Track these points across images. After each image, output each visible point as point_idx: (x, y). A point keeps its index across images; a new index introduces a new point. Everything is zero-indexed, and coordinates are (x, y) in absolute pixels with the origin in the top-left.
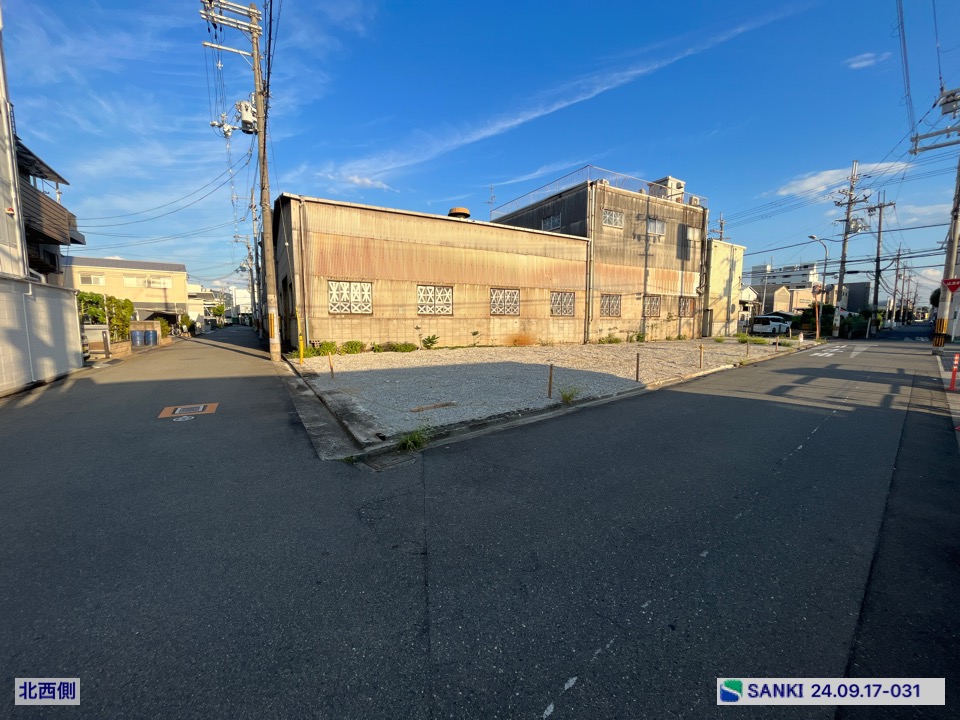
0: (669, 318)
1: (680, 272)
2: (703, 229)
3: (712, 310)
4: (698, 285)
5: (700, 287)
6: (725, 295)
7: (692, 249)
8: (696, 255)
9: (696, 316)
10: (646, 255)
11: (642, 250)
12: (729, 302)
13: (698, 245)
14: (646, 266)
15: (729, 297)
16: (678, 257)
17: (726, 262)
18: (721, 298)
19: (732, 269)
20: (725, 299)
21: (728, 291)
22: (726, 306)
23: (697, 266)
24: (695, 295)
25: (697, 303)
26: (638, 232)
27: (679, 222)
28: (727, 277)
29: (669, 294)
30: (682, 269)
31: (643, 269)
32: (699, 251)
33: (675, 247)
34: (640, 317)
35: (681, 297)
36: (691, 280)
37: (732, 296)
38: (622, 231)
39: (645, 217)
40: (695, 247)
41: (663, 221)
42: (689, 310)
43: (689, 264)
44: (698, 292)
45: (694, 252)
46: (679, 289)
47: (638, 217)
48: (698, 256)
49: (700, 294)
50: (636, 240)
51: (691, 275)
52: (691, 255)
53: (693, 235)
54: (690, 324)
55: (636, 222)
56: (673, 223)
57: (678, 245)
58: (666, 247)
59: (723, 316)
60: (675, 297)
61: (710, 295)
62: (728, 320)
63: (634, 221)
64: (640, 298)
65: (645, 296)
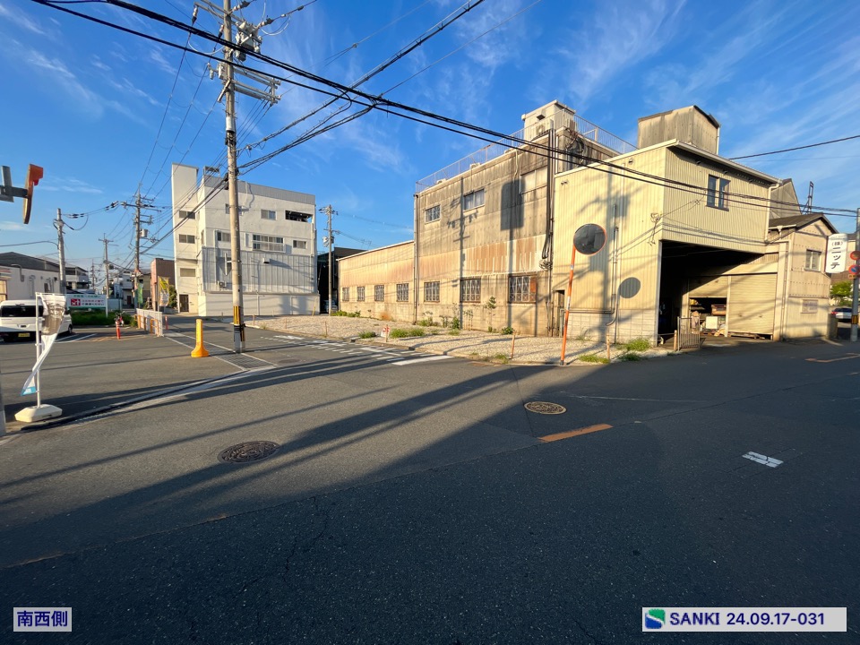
0: (493, 304)
4: (544, 253)
5: (548, 256)
10: (462, 239)
11: (458, 235)
14: (462, 248)
16: (503, 228)
19: (615, 212)
24: (539, 270)
25: (543, 281)
26: (452, 220)
27: (505, 180)
29: (493, 273)
30: (512, 238)
31: (459, 253)
33: (499, 213)
34: (458, 303)
35: (511, 276)
36: (530, 248)
40: (535, 198)
42: (529, 293)
44: (543, 264)
45: (535, 206)
47: (453, 203)
50: (451, 227)
51: (530, 242)
53: (534, 181)
55: (451, 210)
56: (495, 187)
57: (504, 208)
58: (487, 219)
60: (502, 276)
64: (456, 286)
65: (462, 280)
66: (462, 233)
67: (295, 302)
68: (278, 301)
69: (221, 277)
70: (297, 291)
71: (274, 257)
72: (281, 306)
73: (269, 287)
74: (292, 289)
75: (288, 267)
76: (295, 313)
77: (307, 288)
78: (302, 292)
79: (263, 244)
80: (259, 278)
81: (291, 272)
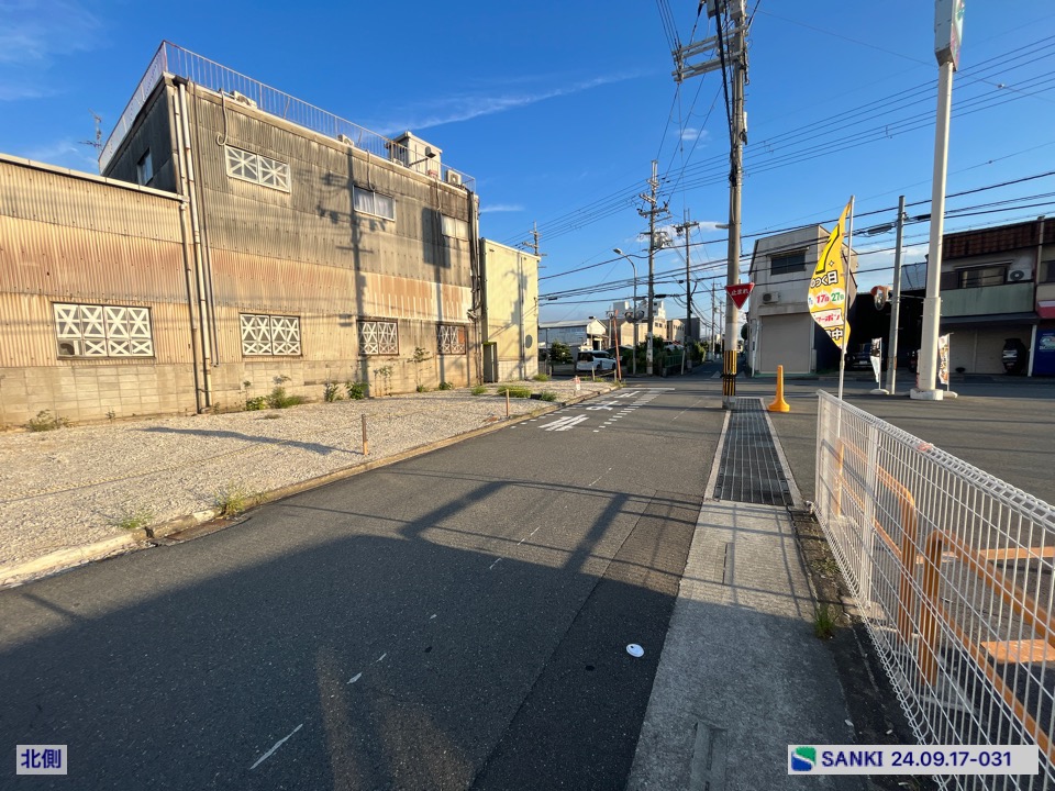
0: (419, 357)
1: (434, 285)
2: (470, 223)
3: (495, 344)
4: (470, 307)
5: (474, 309)
6: (513, 323)
7: (452, 251)
8: (461, 261)
9: (472, 353)
10: (356, 250)
11: (346, 241)
12: (521, 333)
13: (465, 246)
14: (358, 268)
15: (521, 325)
16: (427, 260)
17: (511, 276)
18: (507, 326)
19: (522, 285)
20: (515, 328)
21: (517, 317)
22: (517, 338)
23: (464, 279)
24: (465, 320)
25: (470, 333)
26: (330, 206)
27: (424, 204)
28: (515, 297)
29: (416, 317)
30: (438, 280)
31: (351, 274)
32: (466, 255)
33: (419, 243)
34: (352, 356)
35: (439, 324)
36: (457, 299)
37: (526, 324)
38: (287, 198)
39: (344, 182)
40: (458, 248)
41: (388, 196)
42: (457, 345)
43: (451, 273)
44: (470, 317)
45: (459, 256)
46: (436, 312)
47: (328, 179)
48: (466, 262)
49: (475, 320)
50: (327, 220)
51: (456, 291)
52: (453, 260)
53: (454, 229)
54: (461, 366)
55: (324, 188)
56: (410, 205)
57: (425, 240)
58: (400, 242)
59: (514, 351)
60: (428, 323)
61: (489, 322)
62: (523, 358)
63: (318, 184)
64: (350, 325)
65: (361, 320)
66: (355, 240)
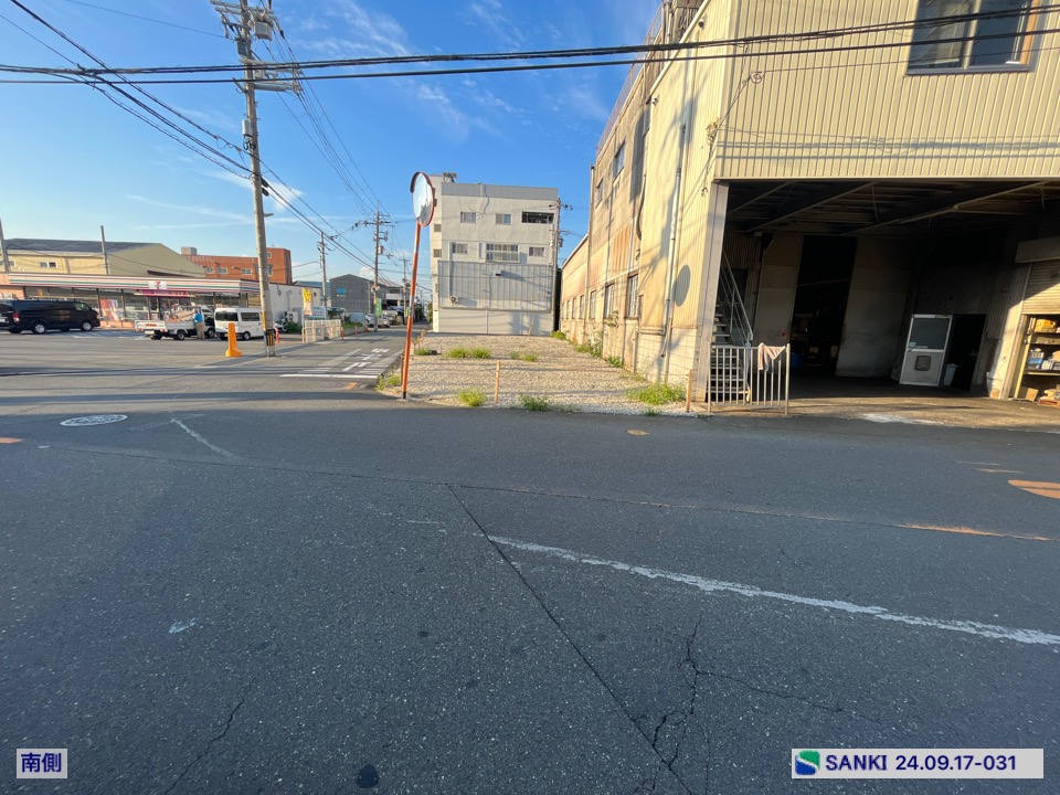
10: (610, 223)
11: (608, 218)
35: (630, 276)
38: (602, 203)
47: (610, 170)
64: (603, 295)
65: (606, 286)
67: (526, 320)
68: (508, 318)
69: (454, 292)
70: (531, 307)
71: (507, 269)
72: (510, 324)
73: (501, 303)
74: (525, 305)
75: (521, 279)
76: (525, 333)
77: (541, 303)
78: (536, 308)
79: (497, 255)
80: (490, 292)
81: (525, 284)
